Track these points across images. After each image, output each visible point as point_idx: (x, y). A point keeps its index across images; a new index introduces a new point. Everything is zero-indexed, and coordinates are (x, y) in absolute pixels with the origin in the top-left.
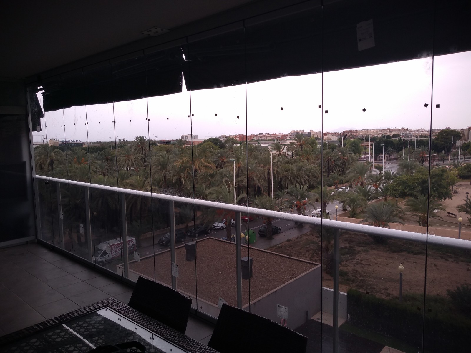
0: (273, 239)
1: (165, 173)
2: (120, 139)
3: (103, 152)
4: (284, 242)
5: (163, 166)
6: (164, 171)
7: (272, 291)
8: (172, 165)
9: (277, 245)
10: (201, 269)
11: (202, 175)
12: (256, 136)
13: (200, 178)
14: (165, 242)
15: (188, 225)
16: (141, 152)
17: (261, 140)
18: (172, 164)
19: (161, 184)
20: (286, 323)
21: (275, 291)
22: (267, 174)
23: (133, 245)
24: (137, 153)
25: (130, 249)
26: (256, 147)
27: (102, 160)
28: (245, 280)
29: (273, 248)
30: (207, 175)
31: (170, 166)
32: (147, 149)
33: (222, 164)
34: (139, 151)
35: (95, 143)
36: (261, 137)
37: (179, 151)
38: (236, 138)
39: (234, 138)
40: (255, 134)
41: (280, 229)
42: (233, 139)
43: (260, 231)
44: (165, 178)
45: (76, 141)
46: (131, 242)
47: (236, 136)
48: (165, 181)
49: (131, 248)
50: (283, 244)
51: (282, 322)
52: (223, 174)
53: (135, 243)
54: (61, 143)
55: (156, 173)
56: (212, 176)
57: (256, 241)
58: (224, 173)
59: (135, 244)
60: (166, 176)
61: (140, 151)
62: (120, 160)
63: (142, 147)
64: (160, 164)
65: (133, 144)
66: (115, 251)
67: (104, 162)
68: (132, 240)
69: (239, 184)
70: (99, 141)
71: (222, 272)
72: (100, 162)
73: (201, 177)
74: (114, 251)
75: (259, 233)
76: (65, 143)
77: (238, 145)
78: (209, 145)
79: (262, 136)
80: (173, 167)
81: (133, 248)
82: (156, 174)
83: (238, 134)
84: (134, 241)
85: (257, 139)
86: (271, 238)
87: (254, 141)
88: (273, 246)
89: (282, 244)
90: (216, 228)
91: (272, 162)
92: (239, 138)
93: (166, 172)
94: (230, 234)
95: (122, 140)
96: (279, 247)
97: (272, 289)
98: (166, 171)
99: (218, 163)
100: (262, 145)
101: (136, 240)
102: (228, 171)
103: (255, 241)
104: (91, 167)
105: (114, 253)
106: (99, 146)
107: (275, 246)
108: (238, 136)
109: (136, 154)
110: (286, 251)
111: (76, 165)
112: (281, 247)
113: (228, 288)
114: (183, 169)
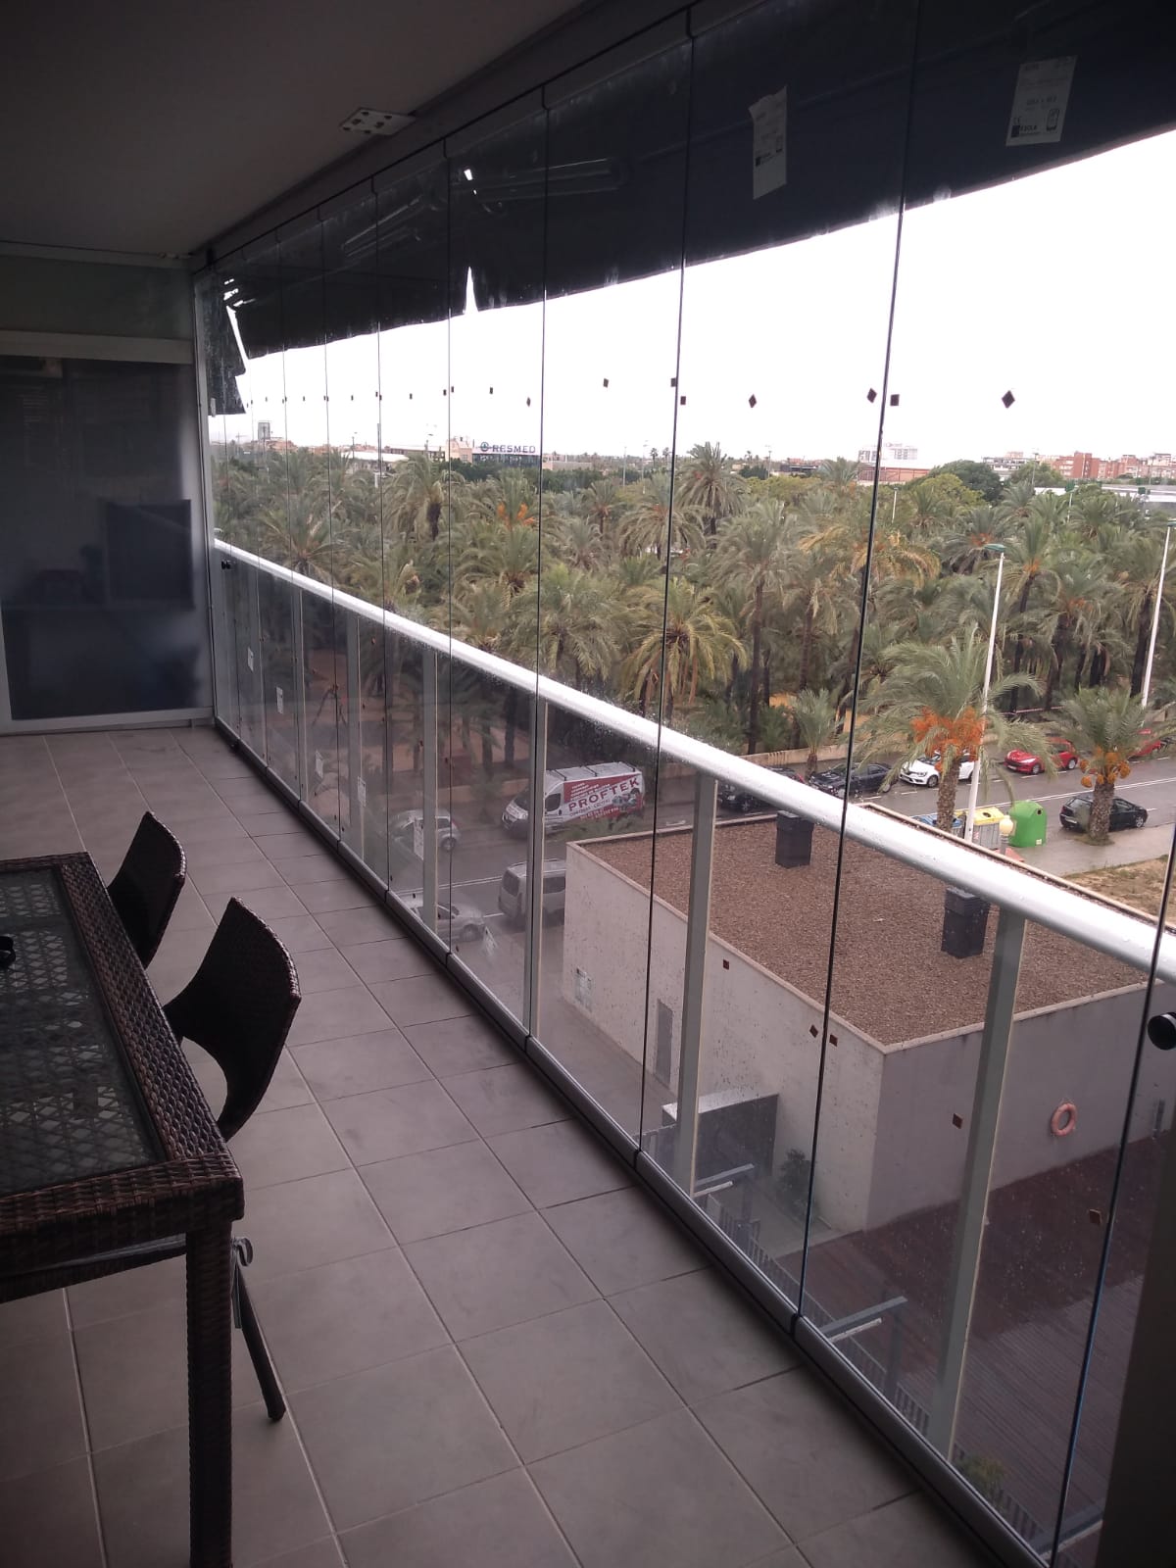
0: (1112, 843)
1: (760, 573)
2: (654, 450)
3: (589, 489)
4: (1150, 861)
5: (758, 551)
6: (758, 568)
7: (1039, 1011)
8: (789, 550)
9: (1120, 866)
10: (817, 898)
11: (891, 592)
12: (1140, 462)
13: (885, 600)
14: (732, 798)
15: (816, 757)
16: (705, 499)
17: (1157, 479)
18: (790, 547)
19: (744, 609)
20: (1072, 1123)
21: (1049, 1014)
22: (1138, 609)
23: (636, 791)
24: (691, 502)
25: (624, 802)
26: (1127, 503)
27: (585, 517)
28: (954, 958)
29: (1102, 875)
30: (911, 593)
31: (780, 550)
32: (722, 488)
33: (975, 559)
34: (700, 495)
35: (580, 459)
36: (1160, 468)
37: (827, 502)
38: (1062, 468)
39: (1054, 464)
40: (1138, 457)
41: (1143, 814)
42: (1045, 468)
43: (1067, 811)
44: (759, 590)
45: (522, 449)
46: (628, 782)
47: (1062, 460)
48: (759, 602)
49: (626, 800)
50: (1144, 868)
51: (1058, 1114)
52: (969, 597)
53: (641, 788)
54: (479, 451)
55: (731, 572)
56: (928, 597)
57: (1043, 842)
58: (972, 591)
59: (641, 790)
60: (763, 583)
61: (702, 497)
62: (637, 519)
63: (709, 482)
64: (749, 544)
65: (684, 470)
66: (580, 802)
67: (590, 523)
68: (632, 776)
69: (1020, 637)
70: (591, 453)
71: (881, 920)
72: (577, 521)
73: (889, 597)
74: (577, 802)
75: (1062, 818)
76: (490, 452)
77: (1060, 492)
78: (944, 487)
79: (1164, 463)
80: (789, 557)
81: (634, 800)
82: (732, 575)
83: (1069, 452)
84: (640, 779)
85: (1145, 473)
86: (1102, 841)
87: (1129, 480)
88: (1104, 869)
89: (1138, 867)
90: (911, 780)
91: (1167, 566)
92: (1070, 468)
93: (765, 572)
94: (951, 806)
95: (660, 455)
96: (1124, 874)
97: (1042, 1005)
98: (766, 567)
99: (959, 555)
100: (1152, 498)
101: (646, 779)
102: (987, 584)
103: (1039, 842)
104: (544, 536)
105: (578, 807)
106: (588, 469)
107: (1113, 869)
108: (1069, 458)
109: (689, 504)
110: (1146, 893)
111: (502, 526)
112: (1133, 876)
113: (890, 972)
114: (824, 565)
